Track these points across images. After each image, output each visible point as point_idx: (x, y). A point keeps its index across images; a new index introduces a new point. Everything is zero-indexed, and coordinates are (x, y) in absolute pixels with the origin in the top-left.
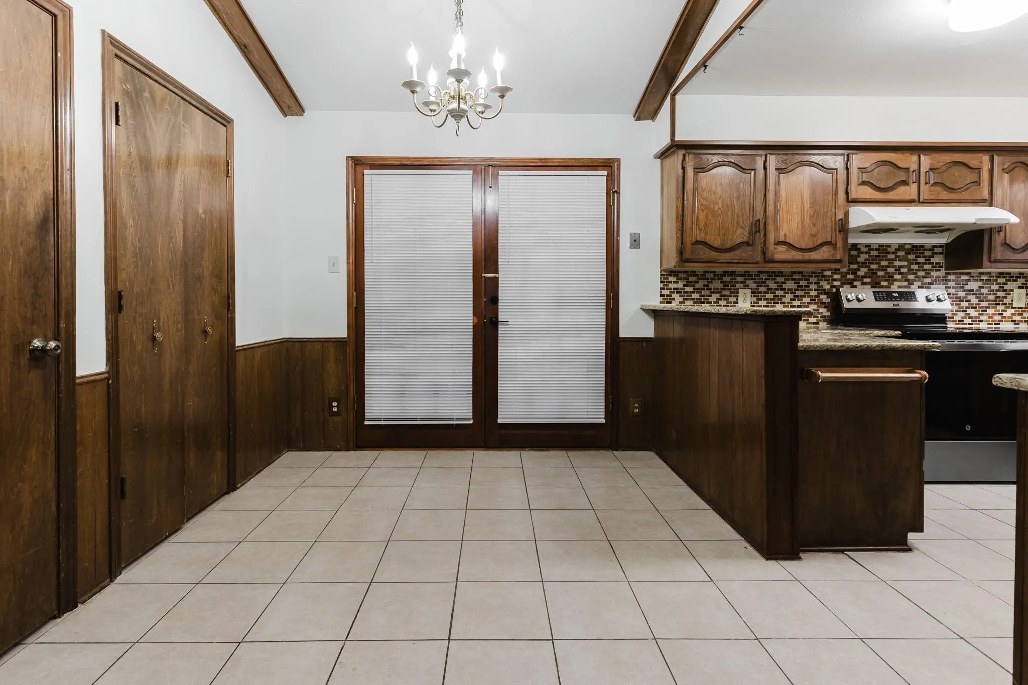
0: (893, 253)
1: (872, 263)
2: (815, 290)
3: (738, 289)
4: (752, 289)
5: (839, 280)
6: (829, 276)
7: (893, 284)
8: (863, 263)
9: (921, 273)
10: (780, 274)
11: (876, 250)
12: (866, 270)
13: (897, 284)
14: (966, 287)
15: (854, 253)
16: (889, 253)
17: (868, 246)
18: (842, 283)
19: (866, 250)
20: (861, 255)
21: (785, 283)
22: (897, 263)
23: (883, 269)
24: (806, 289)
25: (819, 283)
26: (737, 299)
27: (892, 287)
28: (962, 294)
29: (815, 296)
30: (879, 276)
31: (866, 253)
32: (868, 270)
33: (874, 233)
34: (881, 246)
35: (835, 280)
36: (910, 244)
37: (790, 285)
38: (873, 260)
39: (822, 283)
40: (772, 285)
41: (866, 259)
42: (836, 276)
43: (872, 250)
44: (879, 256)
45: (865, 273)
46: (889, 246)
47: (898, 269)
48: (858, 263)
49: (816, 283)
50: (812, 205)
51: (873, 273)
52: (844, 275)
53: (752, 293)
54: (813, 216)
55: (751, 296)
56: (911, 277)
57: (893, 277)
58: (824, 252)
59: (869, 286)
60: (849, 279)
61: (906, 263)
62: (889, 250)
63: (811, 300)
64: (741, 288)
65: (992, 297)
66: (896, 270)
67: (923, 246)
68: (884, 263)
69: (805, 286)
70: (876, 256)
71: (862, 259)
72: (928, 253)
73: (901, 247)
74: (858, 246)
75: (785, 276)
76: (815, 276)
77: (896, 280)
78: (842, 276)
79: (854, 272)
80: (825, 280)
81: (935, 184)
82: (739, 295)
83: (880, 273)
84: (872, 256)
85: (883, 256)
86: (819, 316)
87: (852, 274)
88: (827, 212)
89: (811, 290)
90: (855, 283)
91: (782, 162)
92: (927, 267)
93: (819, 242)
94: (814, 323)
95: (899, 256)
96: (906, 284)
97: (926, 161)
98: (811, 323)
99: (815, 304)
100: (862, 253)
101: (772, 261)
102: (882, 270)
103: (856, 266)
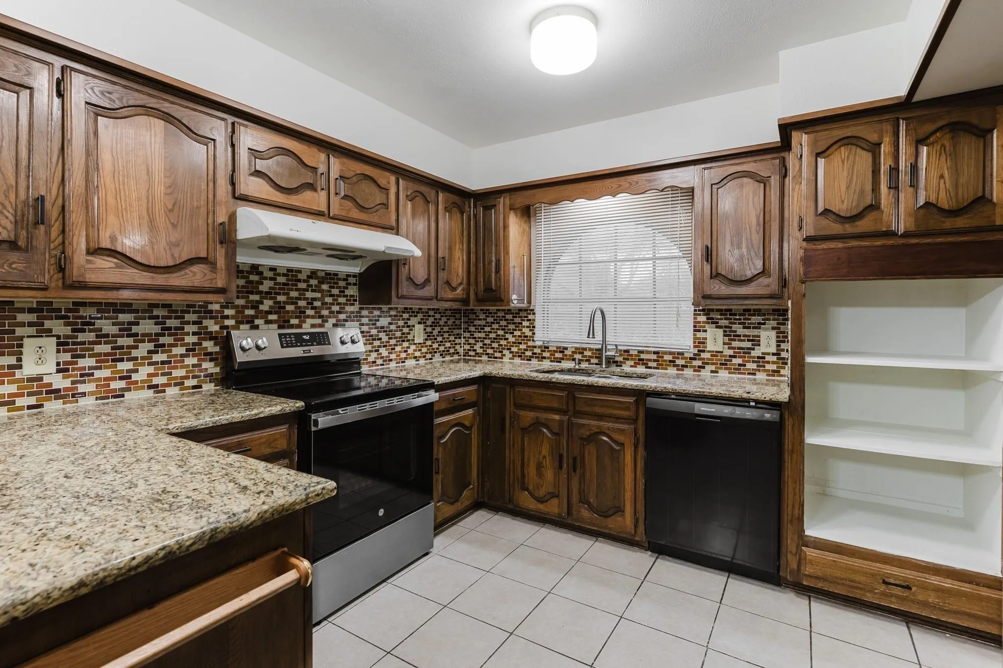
0: (304, 281)
1: (279, 294)
2: (194, 334)
3: (21, 338)
4: (58, 337)
5: (233, 317)
6: (217, 311)
7: (305, 322)
8: (267, 293)
9: (336, 308)
10: (126, 307)
11: (284, 275)
12: (271, 303)
13: (309, 321)
14: (379, 324)
15: (254, 278)
16: (299, 281)
17: (273, 269)
18: (237, 322)
19: (270, 274)
20: (265, 282)
21: (138, 324)
22: (309, 295)
23: (293, 300)
24: (178, 333)
25: (201, 323)
26: (19, 360)
27: (304, 325)
28: (374, 332)
29: (194, 344)
30: (288, 312)
31: (271, 279)
32: (275, 303)
33: (276, 251)
34: (290, 270)
35: (227, 317)
36: (323, 271)
37: (147, 326)
38: (280, 289)
39: (205, 323)
40: (108, 327)
41: (270, 288)
42: (227, 312)
43: (279, 275)
44: (287, 285)
45: (270, 307)
46: (299, 271)
47: (310, 303)
48: (260, 293)
49: (194, 323)
50: (169, 191)
51: (280, 308)
52: (240, 310)
53: (58, 344)
54: (171, 211)
55: (58, 351)
56: (325, 312)
57: (305, 312)
58: (195, 274)
59: (275, 326)
60: (248, 316)
61: (318, 295)
62: (300, 276)
63: (187, 350)
64: (28, 337)
65: (398, 334)
66: (308, 303)
67: (337, 275)
68: (294, 294)
69: (176, 328)
70: (284, 284)
71: (266, 286)
72: (342, 284)
73: (313, 274)
74: (260, 269)
75: (137, 311)
76: (194, 312)
77: (308, 317)
78: (237, 312)
79: (255, 306)
80: (211, 318)
81: (346, 197)
82: (25, 350)
83: (290, 308)
84: (279, 284)
85: (292, 285)
86: (202, 374)
87: (252, 308)
88: (198, 208)
89: (188, 334)
90: (257, 322)
91: (102, 93)
92: (342, 300)
93: (185, 257)
94: (194, 387)
95: (311, 285)
96: (319, 321)
97: (336, 166)
98: (188, 388)
99: (194, 356)
100: (266, 278)
101: (83, 286)
102: (292, 303)
103: (256, 297)
